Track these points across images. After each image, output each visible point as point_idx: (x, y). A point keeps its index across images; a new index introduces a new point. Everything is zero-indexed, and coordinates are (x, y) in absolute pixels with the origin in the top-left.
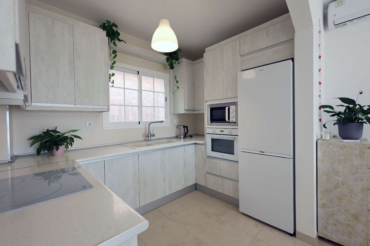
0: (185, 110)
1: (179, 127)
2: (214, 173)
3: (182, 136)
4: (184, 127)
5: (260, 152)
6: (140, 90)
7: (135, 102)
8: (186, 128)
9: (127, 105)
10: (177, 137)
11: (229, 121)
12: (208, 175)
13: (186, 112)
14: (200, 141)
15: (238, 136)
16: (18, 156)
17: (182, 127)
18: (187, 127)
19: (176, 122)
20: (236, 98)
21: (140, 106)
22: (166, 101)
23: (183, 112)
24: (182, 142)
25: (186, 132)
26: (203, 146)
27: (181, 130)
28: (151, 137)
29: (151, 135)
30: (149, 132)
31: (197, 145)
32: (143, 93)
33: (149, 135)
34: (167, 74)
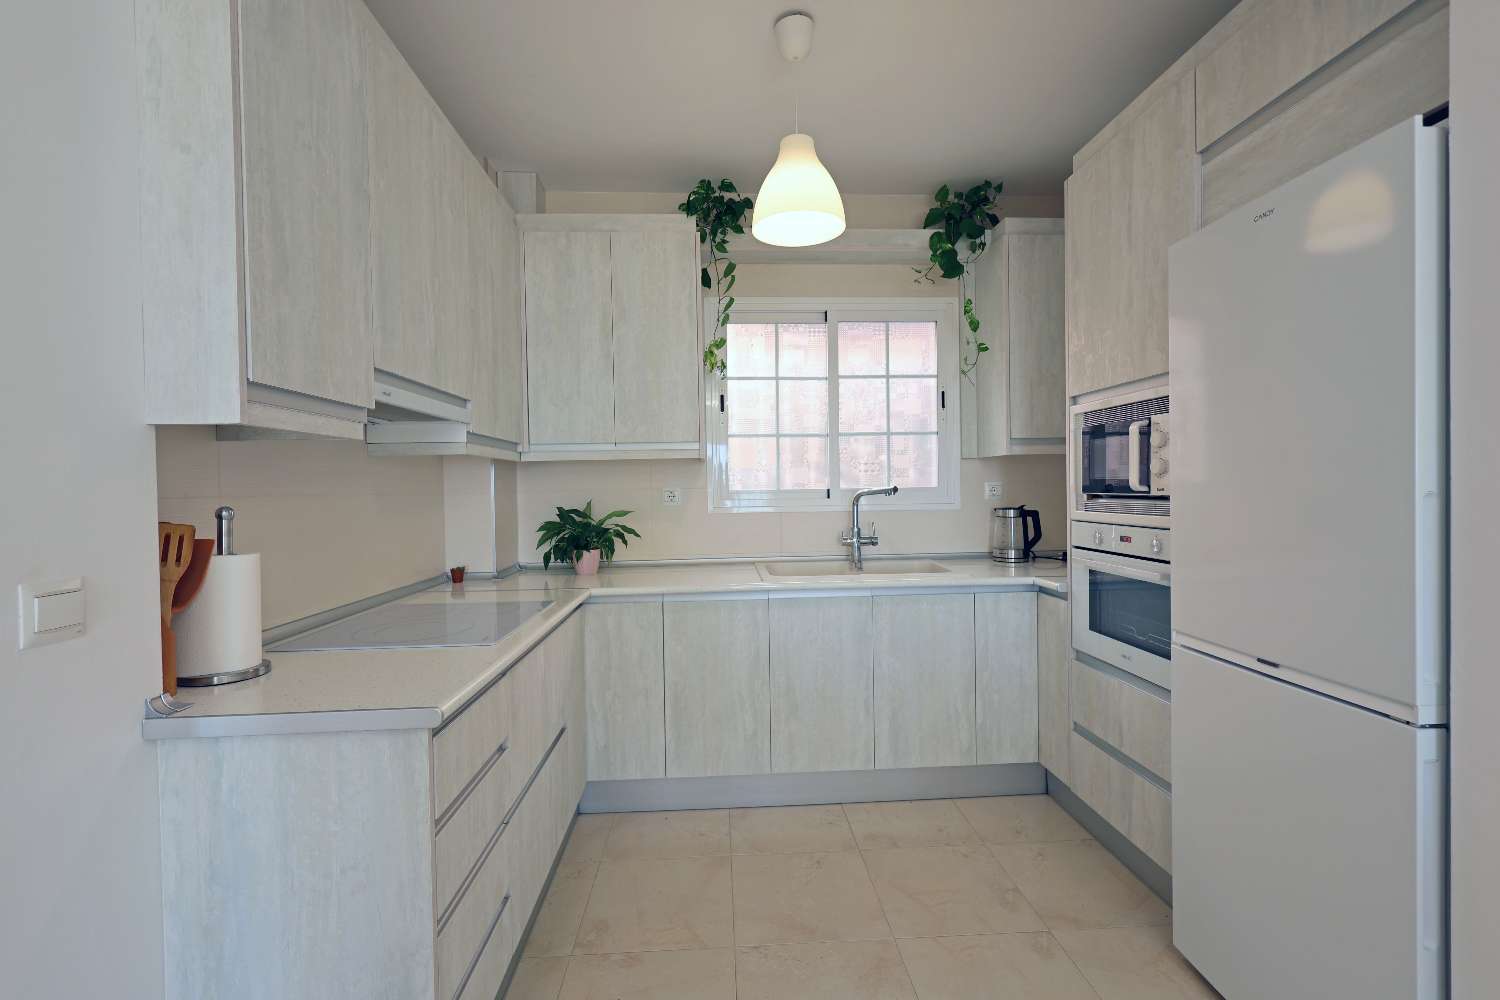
0: (1012, 441)
1: (1000, 513)
2: (1098, 732)
3: (1012, 554)
4: (1023, 513)
5: (1259, 660)
6: (833, 378)
7: (817, 422)
8: (1030, 519)
9: (785, 432)
10: (991, 556)
11: (1149, 492)
12: (1076, 737)
13: (1018, 450)
14: (1051, 580)
15: (1168, 563)
16: (526, 568)
17: (1012, 513)
18: (1035, 514)
19: (991, 490)
20: (1162, 380)
21: (833, 434)
22: (943, 406)
23: (1001, 448)
24: (1013, 576)
25: (1031, 534)
26: (1062, 603)
27: (1005, 525)
28: (863, 548)
29: (864, 538)
30: (856, 530)
31: (1044, 595)
32: (845, 386)
33: (855, 540)
34: (948, 299)
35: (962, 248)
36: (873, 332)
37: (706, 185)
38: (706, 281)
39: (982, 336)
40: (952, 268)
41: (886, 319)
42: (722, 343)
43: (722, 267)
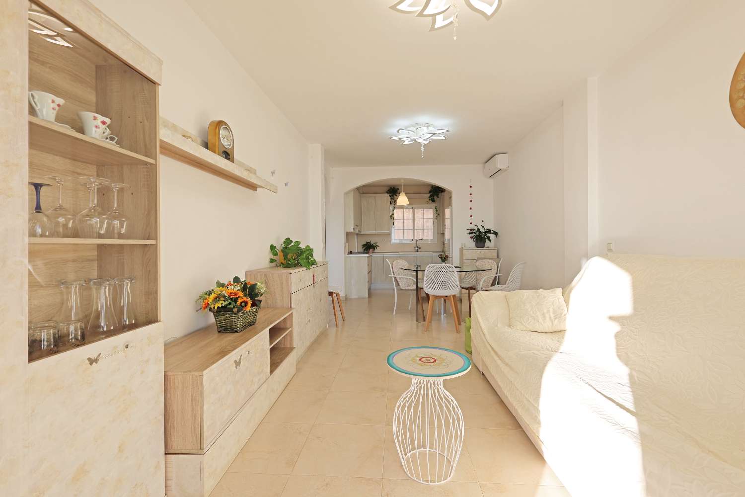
6: (414, 219)
7: (410, 227)
21: (414, 229)
22: (434, 224)
30: (417, 246)
32: (416, 221)
33: (417, 248)
34: (434, 205)
35: (435, 198)
36: (421, 211)
37: (391, 188)
38: (391, 203)
39: (438, 212)
40: (433, 201)
41: (423, 208)
42: (393, 214)
43: (393, 201)
